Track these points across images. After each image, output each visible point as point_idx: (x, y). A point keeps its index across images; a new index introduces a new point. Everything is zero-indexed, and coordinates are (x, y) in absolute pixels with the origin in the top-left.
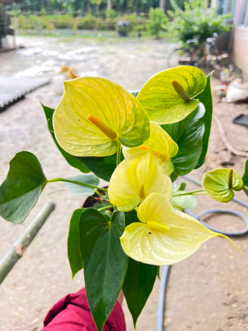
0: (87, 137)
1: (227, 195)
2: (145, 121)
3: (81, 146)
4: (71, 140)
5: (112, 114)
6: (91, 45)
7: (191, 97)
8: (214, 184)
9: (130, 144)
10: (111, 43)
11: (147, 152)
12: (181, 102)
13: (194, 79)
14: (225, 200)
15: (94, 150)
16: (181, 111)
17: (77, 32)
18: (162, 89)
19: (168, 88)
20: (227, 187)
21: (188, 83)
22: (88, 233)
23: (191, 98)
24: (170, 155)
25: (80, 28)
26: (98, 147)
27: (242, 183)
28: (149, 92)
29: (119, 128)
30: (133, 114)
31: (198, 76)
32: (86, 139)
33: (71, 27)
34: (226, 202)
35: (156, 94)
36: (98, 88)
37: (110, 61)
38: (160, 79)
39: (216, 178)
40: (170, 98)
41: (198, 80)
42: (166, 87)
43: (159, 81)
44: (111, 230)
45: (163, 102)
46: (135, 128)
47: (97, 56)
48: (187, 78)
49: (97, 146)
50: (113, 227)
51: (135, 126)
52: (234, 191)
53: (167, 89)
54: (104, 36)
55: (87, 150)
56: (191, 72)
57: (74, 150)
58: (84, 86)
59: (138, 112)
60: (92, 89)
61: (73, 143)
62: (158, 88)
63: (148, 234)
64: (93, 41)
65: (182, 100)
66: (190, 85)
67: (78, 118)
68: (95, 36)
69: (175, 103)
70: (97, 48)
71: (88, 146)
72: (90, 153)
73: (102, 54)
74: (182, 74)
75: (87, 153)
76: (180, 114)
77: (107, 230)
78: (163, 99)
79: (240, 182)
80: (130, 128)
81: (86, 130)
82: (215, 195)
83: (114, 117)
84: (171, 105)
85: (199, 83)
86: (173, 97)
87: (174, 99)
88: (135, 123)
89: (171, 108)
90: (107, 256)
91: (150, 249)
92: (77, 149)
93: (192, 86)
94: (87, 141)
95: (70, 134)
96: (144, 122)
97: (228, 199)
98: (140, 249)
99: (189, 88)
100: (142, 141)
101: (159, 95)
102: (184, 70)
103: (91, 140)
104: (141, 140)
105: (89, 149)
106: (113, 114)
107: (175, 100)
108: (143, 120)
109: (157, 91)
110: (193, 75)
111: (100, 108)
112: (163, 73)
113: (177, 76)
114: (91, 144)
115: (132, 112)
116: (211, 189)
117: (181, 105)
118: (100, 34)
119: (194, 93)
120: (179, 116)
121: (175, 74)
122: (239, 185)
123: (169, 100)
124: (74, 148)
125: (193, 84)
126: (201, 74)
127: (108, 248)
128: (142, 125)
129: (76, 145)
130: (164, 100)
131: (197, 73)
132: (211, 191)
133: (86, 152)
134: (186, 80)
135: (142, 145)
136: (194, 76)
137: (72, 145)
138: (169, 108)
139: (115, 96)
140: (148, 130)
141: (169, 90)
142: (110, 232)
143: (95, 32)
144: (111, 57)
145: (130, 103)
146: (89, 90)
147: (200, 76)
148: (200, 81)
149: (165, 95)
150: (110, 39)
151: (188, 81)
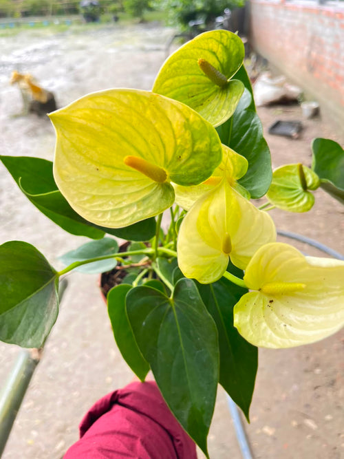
0: (121, 192)
1: (305, 200)
2: (210, 138)
3: (121, 210)
4: (100, 206)
5: (147, 144)
6: (47, 38)
7: (228, 78)
8: (281, 191)
9: (193, 180)
10: (76, 33)
11: (222, 184)
12: (216, 91)
13: (226, 49)
14: (306, 208)
15: (142, 208)
16: (222, 103)
17: (21, 20)
18: (183, 78)
19: (191, 75)
20: (300, 188)
21: (217, 58)
22: (144, 323)
23: (229, 80)
24: (237, 176)
25: (26, 14)
26: (147, 202)
27: (316, 176)
28: (166, 90)
29: (166, 160)
30: (188, 131)
31: (230, 42)
32: (122, 196)
33: (12, 15)
34: (309, 209)
35: (176, 88)
36: (114, 108)
37: (81, 61)
38: (175, 64)
39: (281, 181)
40: (198, 89)
41: (232, 49)
42: (188, 74)
43: (175, 69)
44: (177, 308)
45: (189, 97)
46: (194, 154)
47: (59, 53)
48: (215, 50)
49: (144, 200)
50: (179, 303)
51: (195, 149)
52: (310, 191)
53: (190, 77)
54: (64, 23)
55: (132, 213)
56: (219, 40)
57: (113, 219)
58: (88, 112)
59: (196, 126)
60: (103, 114)
61: (106, 208)
62: (176, 79)
63: (269, 304)
64: (48, 32)
65: (216, 86)
66: (221, 60)
67: (94, 166)
68: (50, 24)
69: (209, 93)
70: (56, 42)
71: (130, 206)
72: (139, 215)
73: (67, 51)
74: (206, 47)
75: (136, 217)
76: (223, 108)
77: (171, 310)
78: (188, 93)
79: (313, 176)
80: (185, 155)
81: (115, 181)
82: (289, 206)
83: (152, 146)
84: (203, 100)
85: (234, 54)
86: (201, 86)
87: (204, 88)
88: (193, 145)
89: (204, 103)
90: (182, 345)
91: (284, 324)
92: (117, 216)
93: (226, 61)
94: (125, 198)
95: (94, 197)
96: (209, 141)
97: (309, 205)
98: (269, 331)
99: (221, 65)
100: (209, 170)
101: (182, 89)
102: (208, 39)
103: (130, 195)
104: (207, 169)
105: (135, 209)
106: (149, 141)
107: (206, 90)
108: (208, 138)
109: (177, 84)
110: (223, 44)
111: (124, 139)
112: (178, 53)
113: (199, 52)
114: (134, 201)
115: (184, 129)
116: (282, 200)
117: (219, 95)
118: (57, 21)
119: (231, 70)
120: (224, 112)
121: (196, 50)
122: (314, 180)
123: (197, 93)
124: (112, 217)
125: (225, 58)
126: (233, 39)
127: (180, 334)
128: (206, 145)
129: (112, 211)
130: (190, 95)
131: (228, 38)
132: (283, 202)
133: (133, 216)
134: (214, 53)
135: (211, 177)
136: (225, 44)
137: (105, 213)
138: (202, 105)
139: (149, 112)
140: (217, 149)
141: (193, 77)
142: (175, 311)
143: (49, 18)
144: (81, 54)
145: (178, 115)
146: (98, 116)
147: (232, 41)
148: (234, 49)
149: (189, 86)
150: (74, 27)
151: (218, 54)
